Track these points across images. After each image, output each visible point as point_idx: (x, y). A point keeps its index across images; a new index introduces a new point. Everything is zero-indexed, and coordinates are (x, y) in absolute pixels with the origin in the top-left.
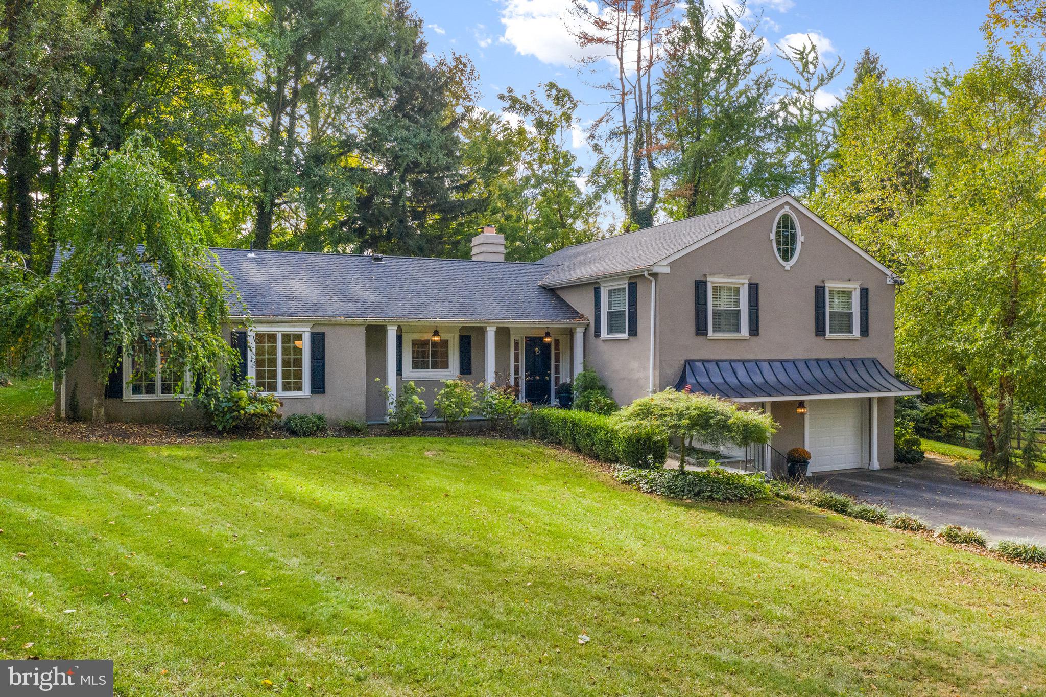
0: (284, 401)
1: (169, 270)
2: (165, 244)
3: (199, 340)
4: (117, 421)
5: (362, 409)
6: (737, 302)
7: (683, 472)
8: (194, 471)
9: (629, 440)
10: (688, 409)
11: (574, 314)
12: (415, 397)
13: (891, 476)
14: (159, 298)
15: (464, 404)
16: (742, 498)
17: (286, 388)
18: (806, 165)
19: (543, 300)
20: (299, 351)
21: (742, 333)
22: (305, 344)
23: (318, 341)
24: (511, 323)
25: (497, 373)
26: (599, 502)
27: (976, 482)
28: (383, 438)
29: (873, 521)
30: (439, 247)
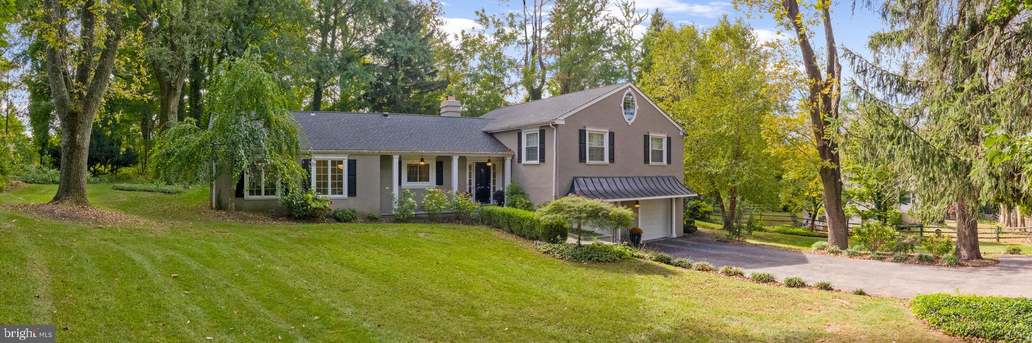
0: (333, 201)
1: (268, 124)
2: (266, 108)
3: (285, 164)
4: (241, 210)
5: (378, 206)
6: (602, 143)
7: (580, 246)
8: (283, 243)
9: (546, 226)
10: (585, 207)
11: (505, 148)
12: (410, 199)
13: (683, 241)
14: (263, 140)
15: (441, 204)
16: (615, 260)
17: (334, 192)
18: (626, 68)
19: (486, 140)
20: (341, 171)
21: (605, 161)
22: (344, 167)
23: (352, 165)
24: (468, 154)
25: (459, 184)
26: (533, 266)
27: (725, 242)
28: (391, 224)
29: (685, 267)
30: (418, 109)
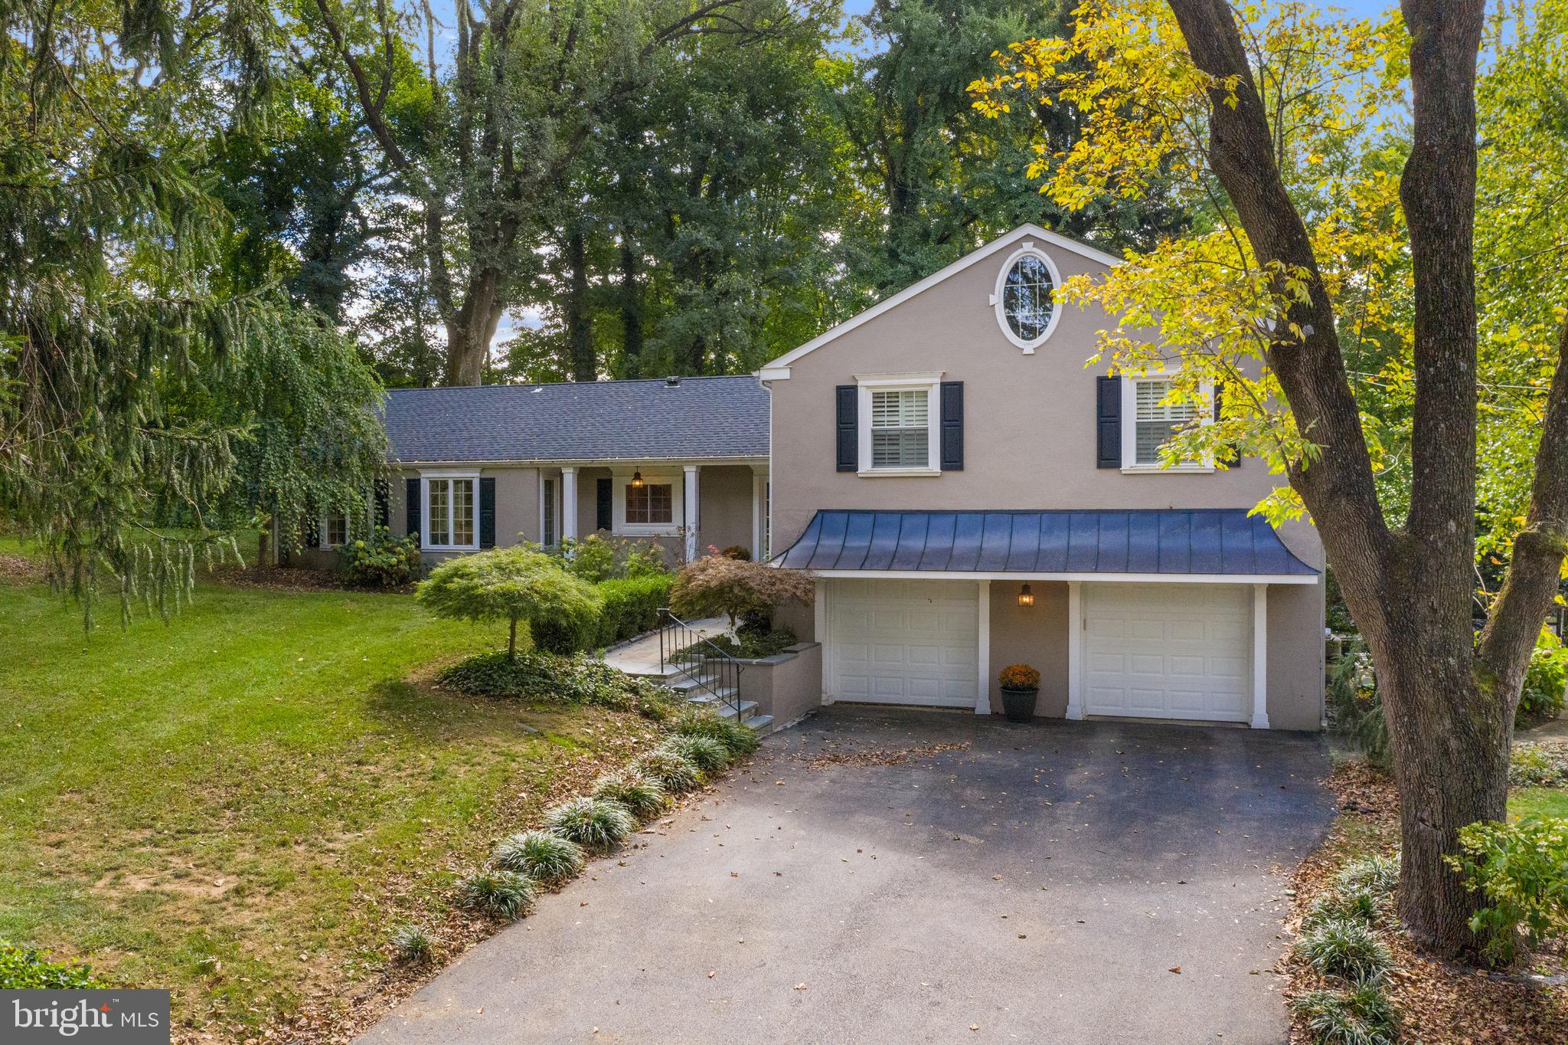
20: (470, 501)
21: (930, 467)
23: (487, 489)
